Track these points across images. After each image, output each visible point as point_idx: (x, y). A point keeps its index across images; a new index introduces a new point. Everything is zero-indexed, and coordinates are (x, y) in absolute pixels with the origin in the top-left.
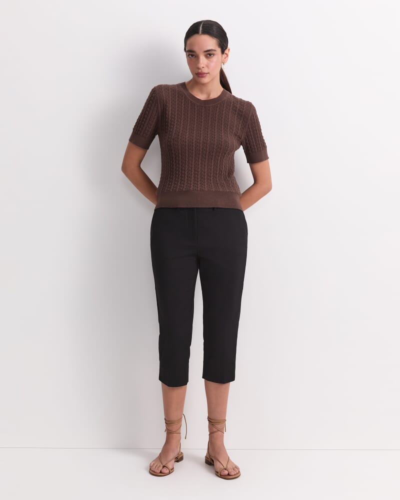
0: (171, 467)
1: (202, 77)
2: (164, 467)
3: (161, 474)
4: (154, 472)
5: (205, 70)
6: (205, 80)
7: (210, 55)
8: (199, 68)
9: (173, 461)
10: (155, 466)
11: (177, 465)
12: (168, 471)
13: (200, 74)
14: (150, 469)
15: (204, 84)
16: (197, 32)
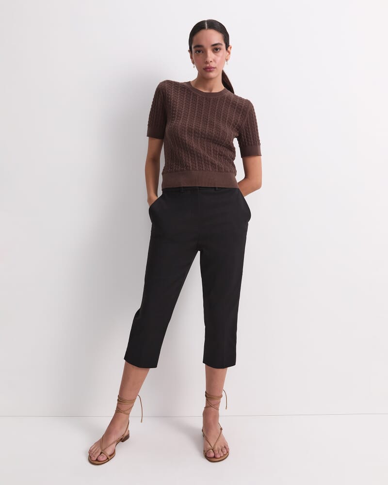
1: (210, 71)
2: (102, 452)
5: (213, 65)
6: (212, 74)
7: (217, 49)
8: (207, 63)
13: (208, 68)
15: (211, 79)
16: (204, 28)
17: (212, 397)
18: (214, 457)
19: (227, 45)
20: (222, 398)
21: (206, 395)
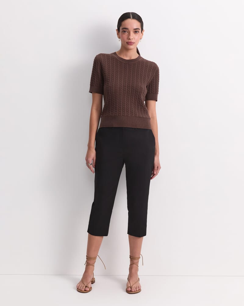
0: (90, 287)
1: (131, 45)
2: (86, 287)
3: (86, 291)
4: (81, 290)
5: (133, 41)
6: (131, 47)
7: (136, 32)
8: (129, 39)
9: (91, 283)
10: (80, 286)
11: (93, 286)
12: (89, 289)
13: (131, 43)
14: (78, 289)
15: (131, 49)
16: (130, 18)
17: (134, 258)
18: (131, 291)
19: (142, 29)
20: (140, 259)
21: (130, 257)
